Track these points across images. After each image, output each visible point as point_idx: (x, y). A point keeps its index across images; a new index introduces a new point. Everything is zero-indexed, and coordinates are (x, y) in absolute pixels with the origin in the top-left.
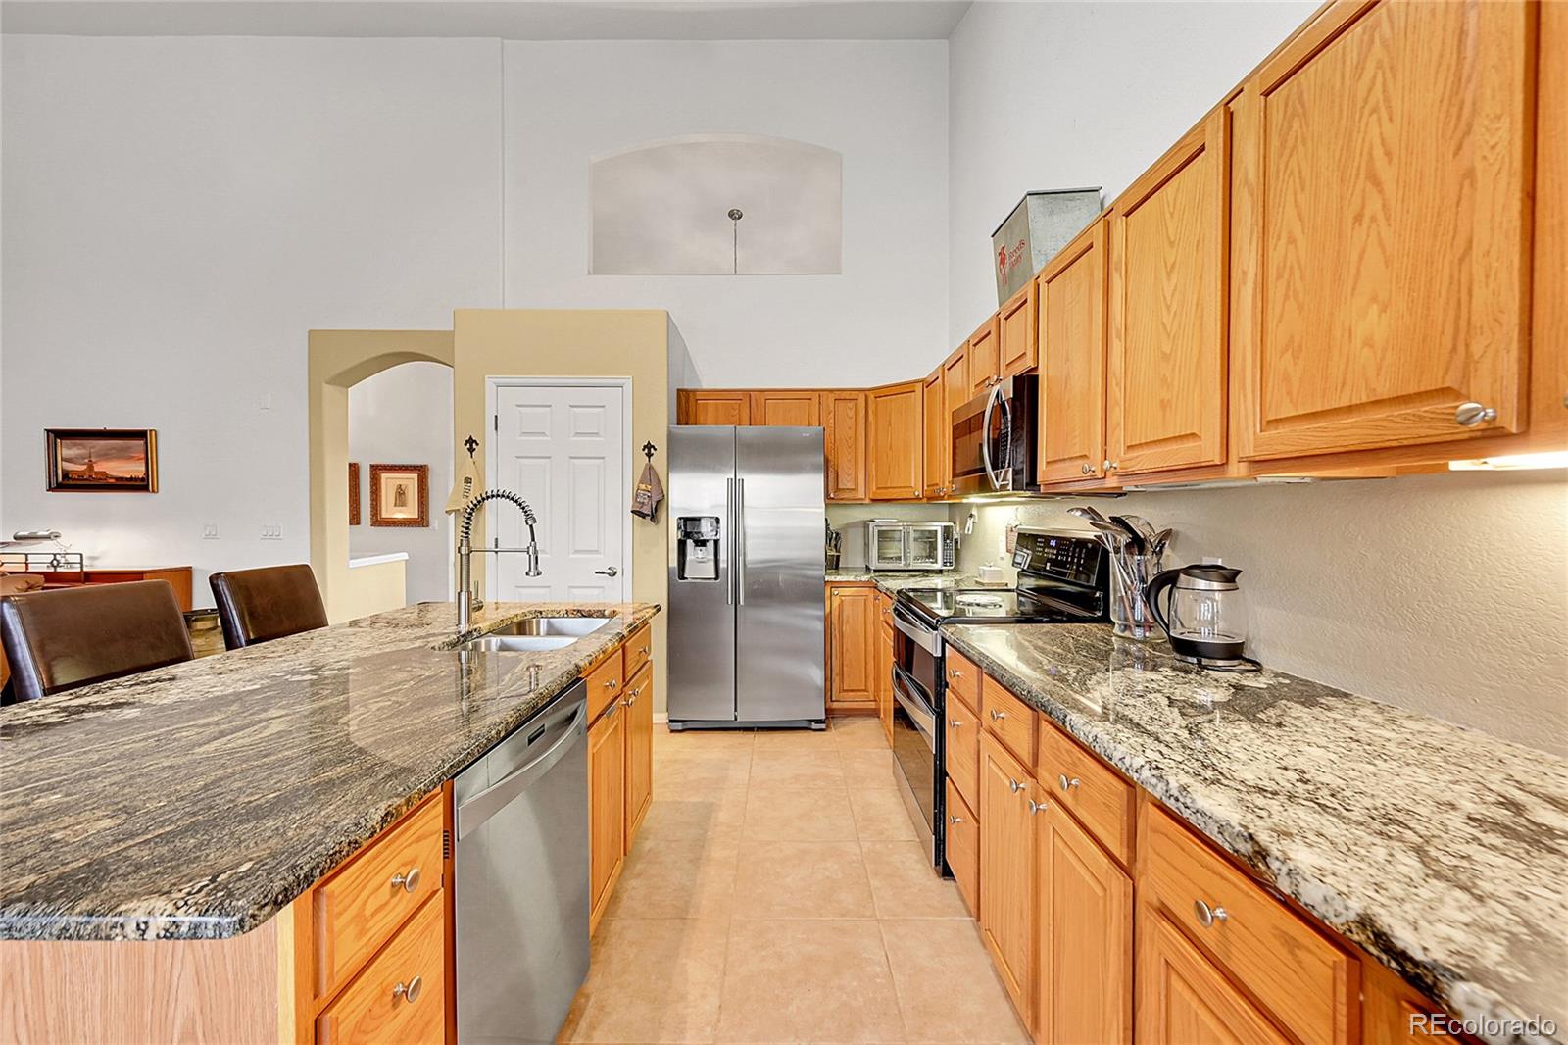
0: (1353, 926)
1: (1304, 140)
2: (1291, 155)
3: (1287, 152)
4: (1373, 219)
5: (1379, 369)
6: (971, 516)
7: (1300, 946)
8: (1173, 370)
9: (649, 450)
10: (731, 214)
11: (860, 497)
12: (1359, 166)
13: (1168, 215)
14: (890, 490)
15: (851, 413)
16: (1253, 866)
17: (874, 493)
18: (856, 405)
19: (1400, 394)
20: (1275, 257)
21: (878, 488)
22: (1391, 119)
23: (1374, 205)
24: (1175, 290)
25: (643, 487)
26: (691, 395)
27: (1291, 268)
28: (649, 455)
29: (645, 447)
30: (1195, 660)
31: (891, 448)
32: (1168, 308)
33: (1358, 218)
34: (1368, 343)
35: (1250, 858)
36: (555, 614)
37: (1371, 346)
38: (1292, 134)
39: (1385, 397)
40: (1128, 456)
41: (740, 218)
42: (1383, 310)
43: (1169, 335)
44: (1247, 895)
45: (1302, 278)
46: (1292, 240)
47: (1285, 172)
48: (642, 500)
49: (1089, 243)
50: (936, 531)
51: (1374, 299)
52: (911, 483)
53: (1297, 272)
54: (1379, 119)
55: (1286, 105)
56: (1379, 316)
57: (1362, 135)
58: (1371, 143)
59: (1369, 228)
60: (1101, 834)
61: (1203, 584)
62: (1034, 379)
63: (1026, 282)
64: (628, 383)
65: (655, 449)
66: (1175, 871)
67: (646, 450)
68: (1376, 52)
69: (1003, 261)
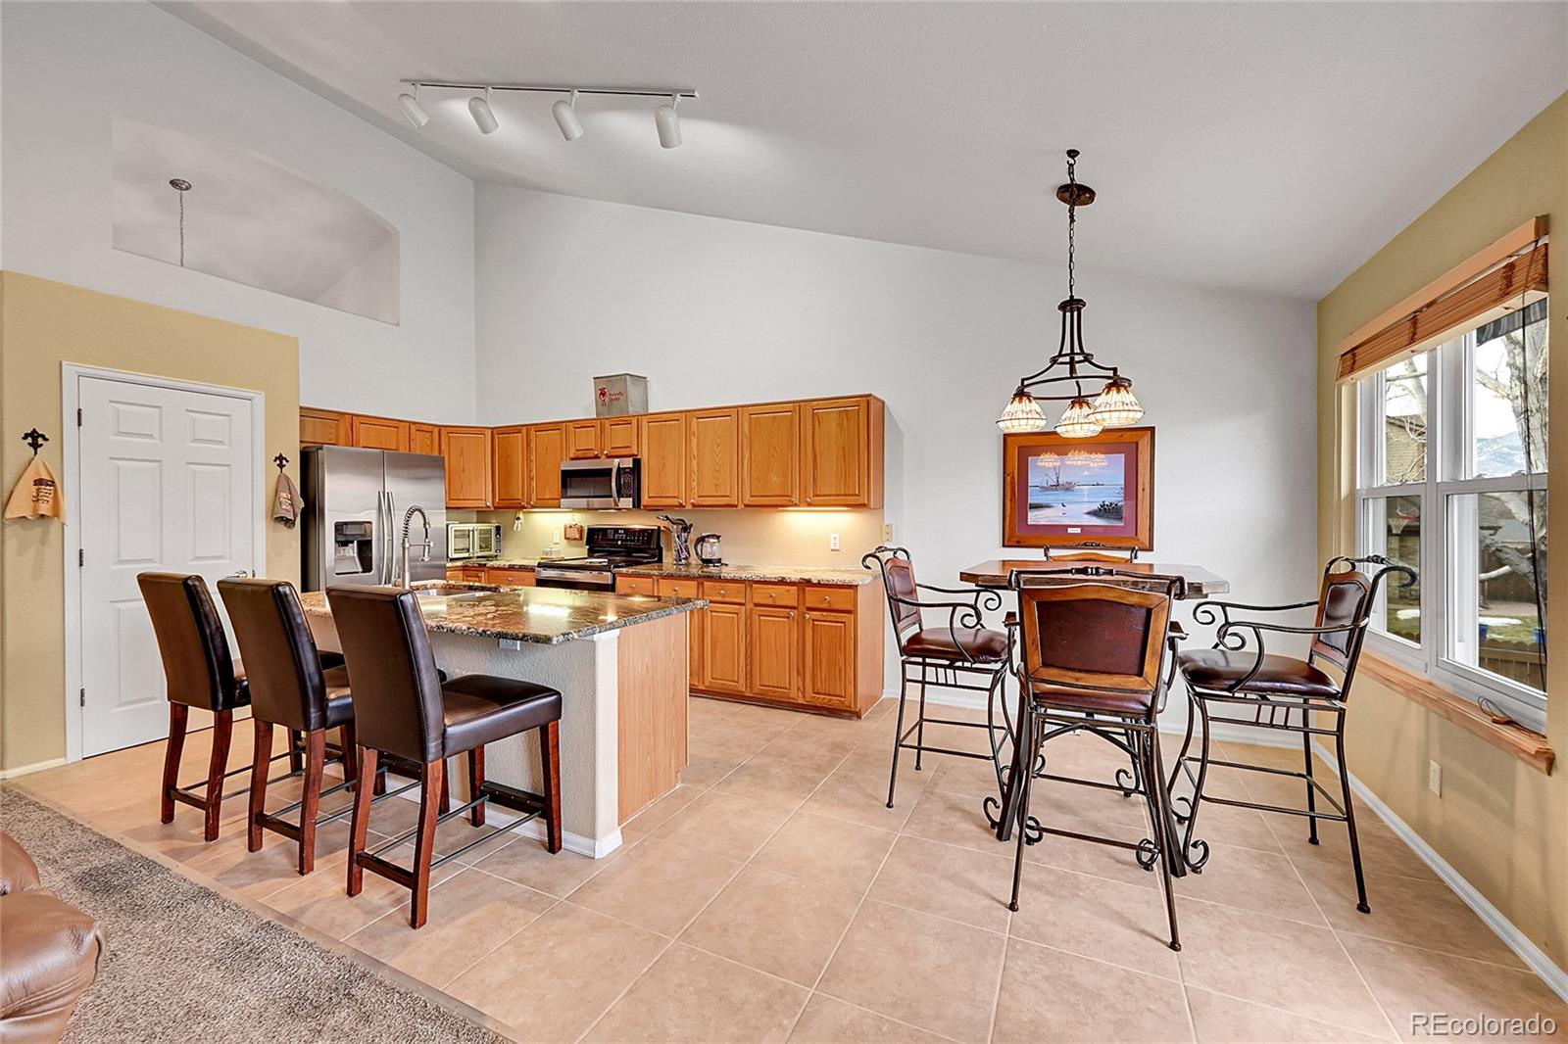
0: (799, 580)
1: (760, 433)
2: (757, 434)
4: (776, 457)
5: (776, 489)
6: (518, 519)
7: (790, 590)
8: (719, 475)
9: (281, 462)
10: (172, 183)
12: (772, 445)
13: (716, 428)
14: (463, 501)
15: (429, 442)
18: (432, 435)
19: (780, 494)
20: (753, 456)
21: (451, 499)
22: (778, 439)
23: (776, 454)
27: (757, 460)
28: (281, 466)
29: (276, 458)
30: (713, 564)
31: (463, 471)
32: (717, 456)
33: (773, 456)
35: (782, 580)
37: (775, 483)
38: (757, 429)
39: (777, 494)
40: (699, 499)
41: (187, 189)
43: (717, 464)
45: (759, 464)
46: (757, 454)
47: (756, 438)
48: (285, 507)
50: (491, 530)
51: (776, 474)
52: (483, 496)
53: (758, 462)
54: (776, 438)
55: (756, 420)
56: (776, 477)
57: (773, 439)
58: (775, 441)
59: (775, 459)
60: (736, 600)
61: (712, 540)
62: (639, 460)
63: (622, 412)
64: (260, 398)
65: (287, 461)
66: (762, 594)
67: (278, 462)
68: (776, 424)
69: (603, 394)
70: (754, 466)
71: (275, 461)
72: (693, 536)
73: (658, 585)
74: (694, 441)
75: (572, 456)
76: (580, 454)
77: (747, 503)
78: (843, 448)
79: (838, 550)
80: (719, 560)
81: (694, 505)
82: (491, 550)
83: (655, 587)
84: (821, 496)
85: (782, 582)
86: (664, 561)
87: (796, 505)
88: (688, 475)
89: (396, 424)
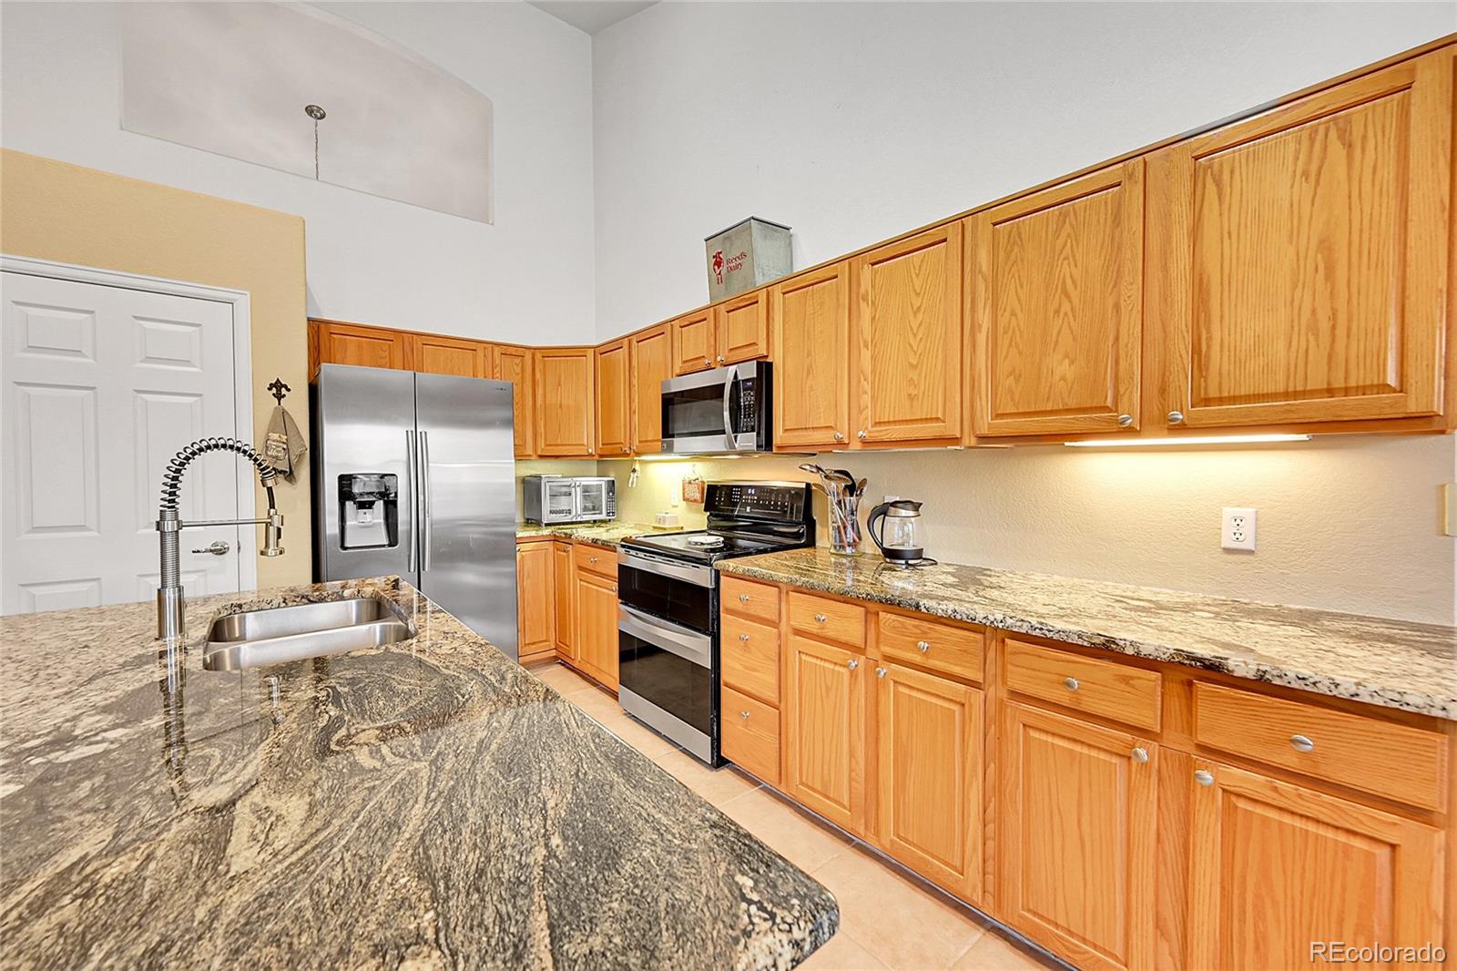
0: (1174, 656)
1: (1022, 260)
2: (1013, 265)
3: (1010, 263)
4: (1066, 314)
5: (1070, 393)
6: (631, 471)
7: (1132, 678)
8: (919, 375)
9: (279, 391)
10: (310, 110)
11: (528, 453)
12: (1057, 285)
13: (914, 276)
14: (560, 447)
15: (518, 370)
16: (1107, 648)
17: (543, 450)
18: (522, 361)
19: (1082, 406)
20: (1002, 322)
21: (547, 445)
22: (1076, 266)
23: (1066, 307)
24: (920, 324)
25: (275, 436)
26: (322, 326)
27: (1014, 329)
28: (279, 396)
29: (272, 386)
30: (903, 562)
31: (561, 407)
32: (915, 335)
33: (1057, 312)
34: (1063, 378)
35: (1104, 644)
36: (264, 605)
37: (1065, 380)
38: (1013, 254)
39: (1073, 407)
40: (874, 429)
41: (321, 115)
42: (1072, 362)
43: (915, 353)
44: (1095, 665)
45: (1021, 336)
46: (1013, 314)
47: (1009, 273)
48: (275, 454)
49: (834, 274)
50: (601, 485)
51: (1067, 356)
52: (583, 440)
53: (1018, 333)
54: (1069, 264)
55: (1010, 236)
56: (1070, 366)
57: (1059, 268)
58: (1064, 274)
59: (1063, 318)
60: (957, 670)
61: (903, 513)
62: (770, 365)
63: (745, 286)
64: (244, 302)
65: (288, 390)
66: (1033, 672)
67: (274, 390)
68: (1067, 229)
69: (718, 264)
70: (1004, 342)
71: (270, 389)
72: (867, 502)
73: (788, 602)
74: (866, 312)
75: (677, 371)
76: (688, 367)
77: (985, 431)
78: (1326, 245)
79: (1251, 552)
80: (918, 554)
81: (865, 442)
82: (601, 513)
83: (783, 604)
84: (1221, 401)
85: (1106, 650)
86: (817, 544)
87: (1130, 431)
88: (854, 383)
89: (473, 346)
